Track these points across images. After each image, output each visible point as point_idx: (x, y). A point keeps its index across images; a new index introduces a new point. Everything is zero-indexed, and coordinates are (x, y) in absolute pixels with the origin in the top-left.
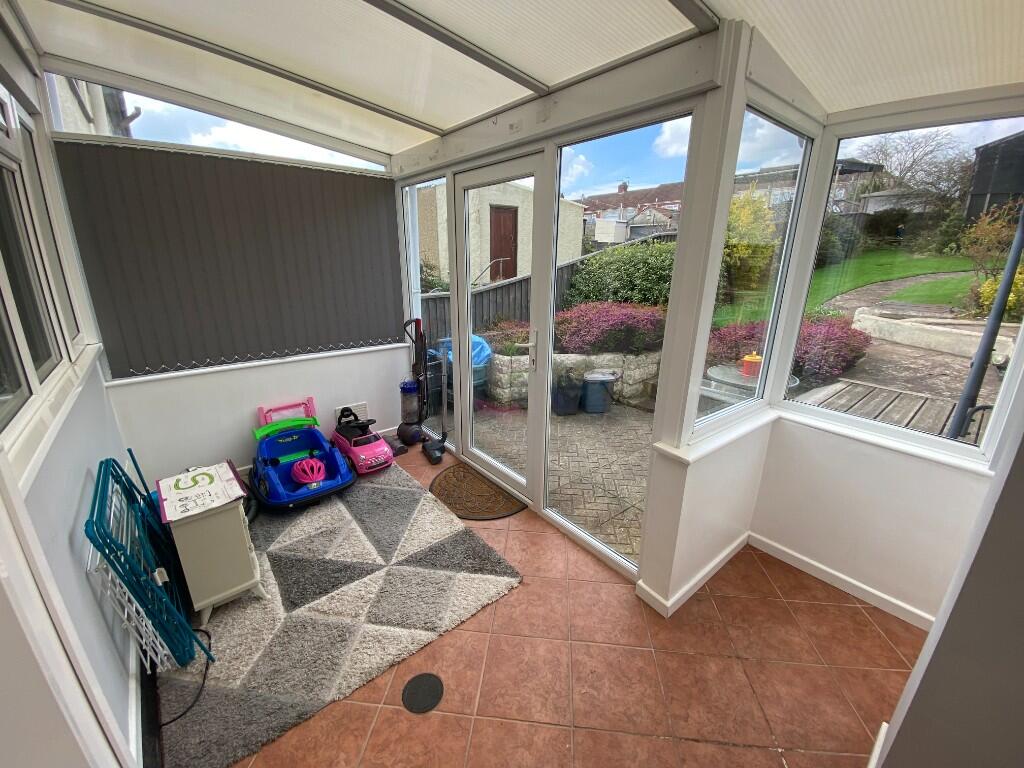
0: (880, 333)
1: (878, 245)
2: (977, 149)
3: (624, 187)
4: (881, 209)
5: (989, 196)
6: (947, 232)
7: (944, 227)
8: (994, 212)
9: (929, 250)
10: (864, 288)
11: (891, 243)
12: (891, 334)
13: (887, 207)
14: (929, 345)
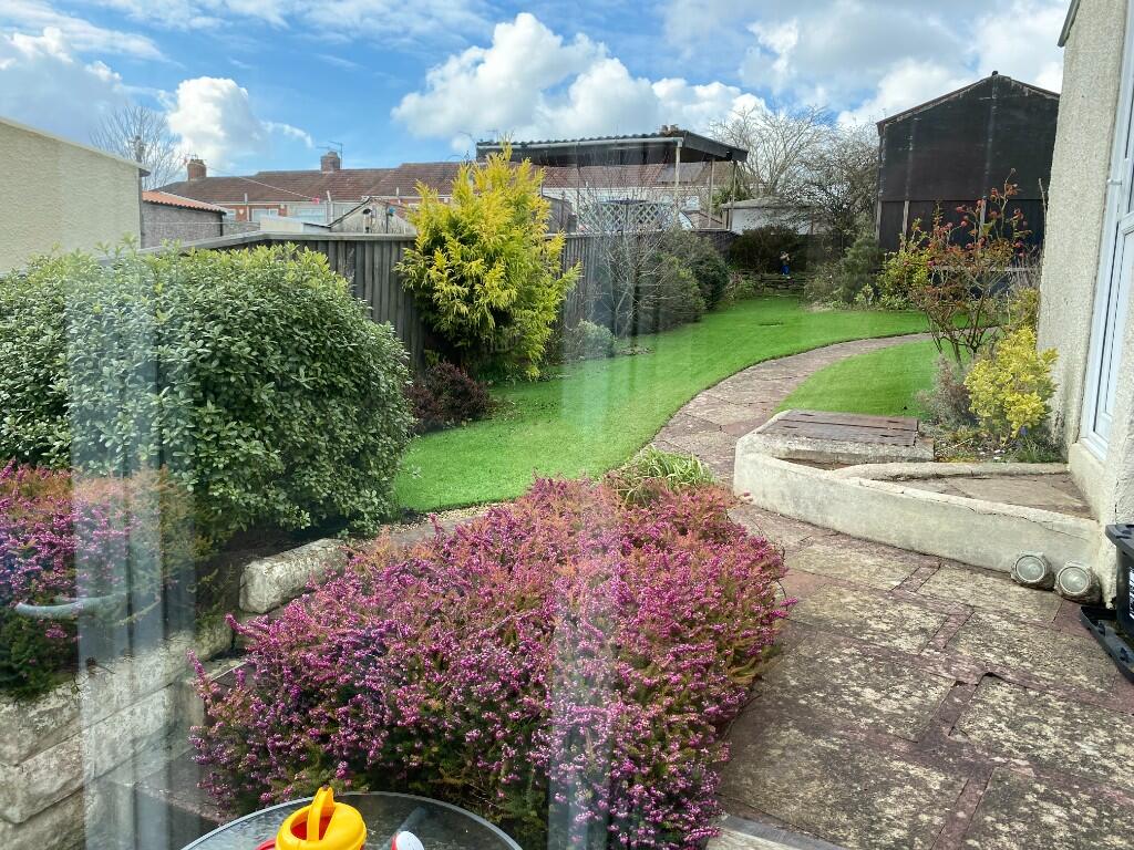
0: (797, 504)
1: (756, 287)
2: (880, 125)
3: (333, 162)
4: (754, 226)
5: (907, 204)
6: (854, 265)
7: (850, 257)
8: (918, 234)
9: (834, 298)
10: (745, 373)
11: (774, 286)
12: (820, 507)
13: (762, 223)
14: (907, 539)
